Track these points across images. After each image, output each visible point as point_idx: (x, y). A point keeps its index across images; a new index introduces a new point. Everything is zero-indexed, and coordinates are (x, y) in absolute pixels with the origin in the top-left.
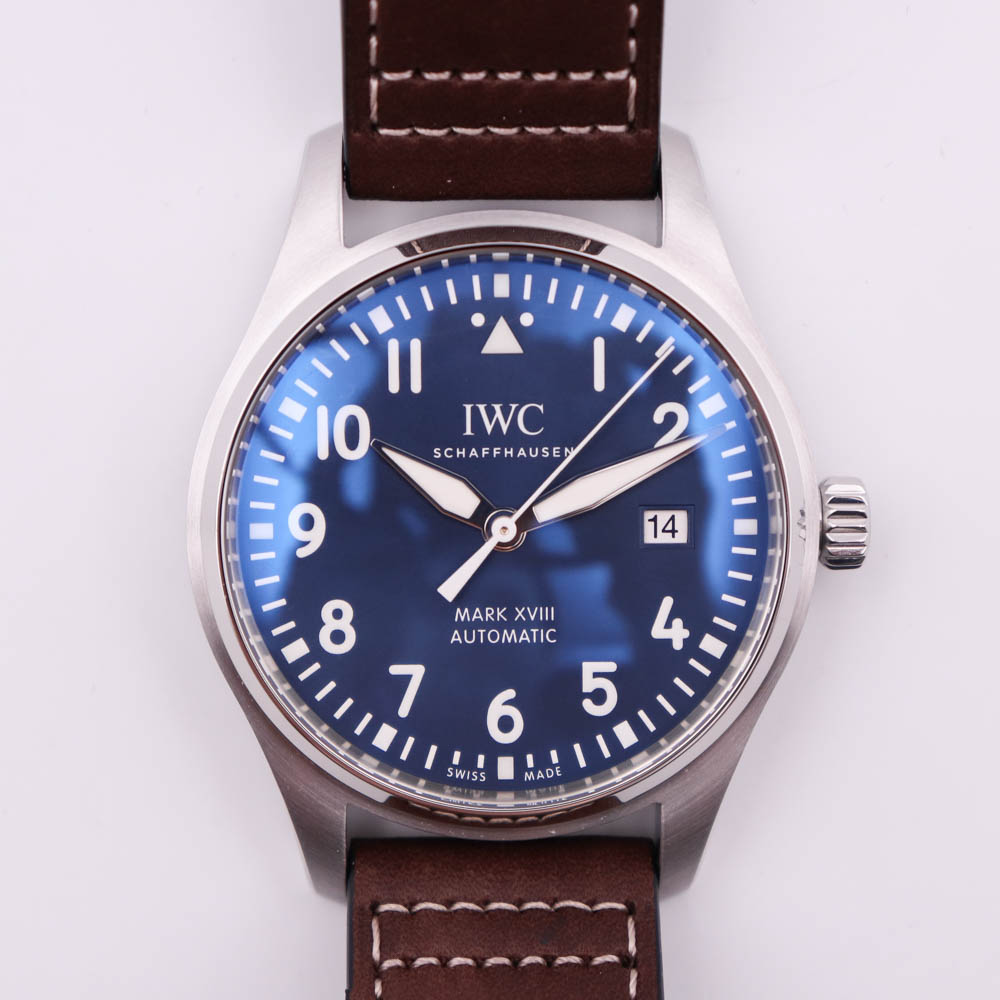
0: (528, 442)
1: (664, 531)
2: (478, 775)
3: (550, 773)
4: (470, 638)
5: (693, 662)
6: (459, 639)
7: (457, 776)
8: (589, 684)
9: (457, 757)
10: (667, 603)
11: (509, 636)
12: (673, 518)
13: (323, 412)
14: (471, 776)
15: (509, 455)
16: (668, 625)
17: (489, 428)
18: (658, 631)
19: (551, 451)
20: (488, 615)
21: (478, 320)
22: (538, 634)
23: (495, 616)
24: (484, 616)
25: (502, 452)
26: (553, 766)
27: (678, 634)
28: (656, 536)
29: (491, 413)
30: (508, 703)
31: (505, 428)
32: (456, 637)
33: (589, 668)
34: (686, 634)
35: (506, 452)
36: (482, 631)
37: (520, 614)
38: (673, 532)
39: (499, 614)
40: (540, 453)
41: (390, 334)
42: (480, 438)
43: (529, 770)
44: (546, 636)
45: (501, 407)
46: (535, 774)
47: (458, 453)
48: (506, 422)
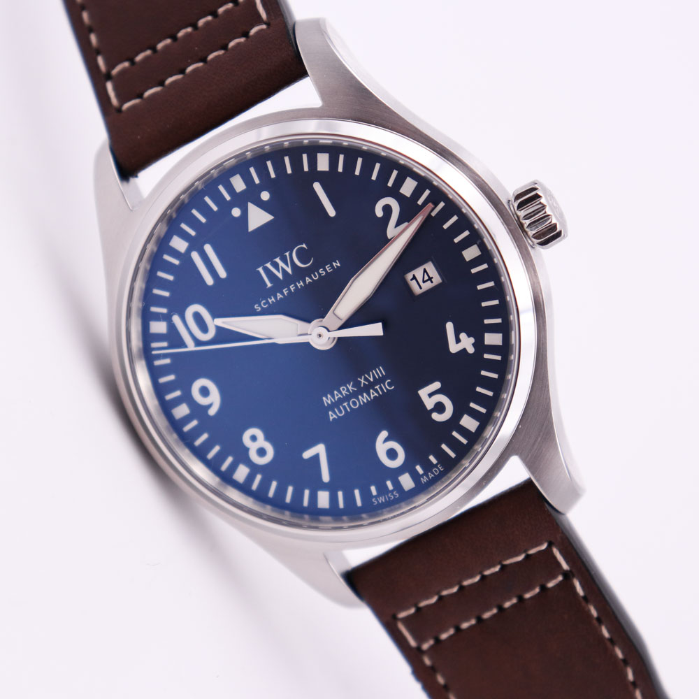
0: (308, 272)
1: (424, 282)
2: (393, 494)
3: (436, 472)
4: (341, 412)
5: (486, 356)
6: (335, 416)
7: (380, 502)
8: (429, 403)
9: (373, 490)
10: (450, 327)
11: (364, 398)
12: (425, 271)
13: (176, 319)
14: (389, 498)
15: (301, 286)
16: (458, 341)
17: (280, 275)
18: (454, 348)
19: (325, 270)
20: (343, 392)
21: (236, 212)
22: (381, 388)
23: (348, 390)
24: (341, 394)
25: (296, 286)
26: (436, 466)
27: (467, 343)
28: (421, 288)
29: (276, 266)
30: (386, 440)
31: (289, 270)
32: (332, 416)
33: (423, 393)
34: (472, 340)
35: (299, 285)
36: (345, 404)
37: (363, 381)
38: (430, 279)
39: (350, 388)
40: (319, 274)
41: (189, 250)
42: (278, 285)
43: (422, 476)
44: (386, 387)
45: (280, 259)
46: (428, 476)
47: (270, 301)
48: (288, 266)
